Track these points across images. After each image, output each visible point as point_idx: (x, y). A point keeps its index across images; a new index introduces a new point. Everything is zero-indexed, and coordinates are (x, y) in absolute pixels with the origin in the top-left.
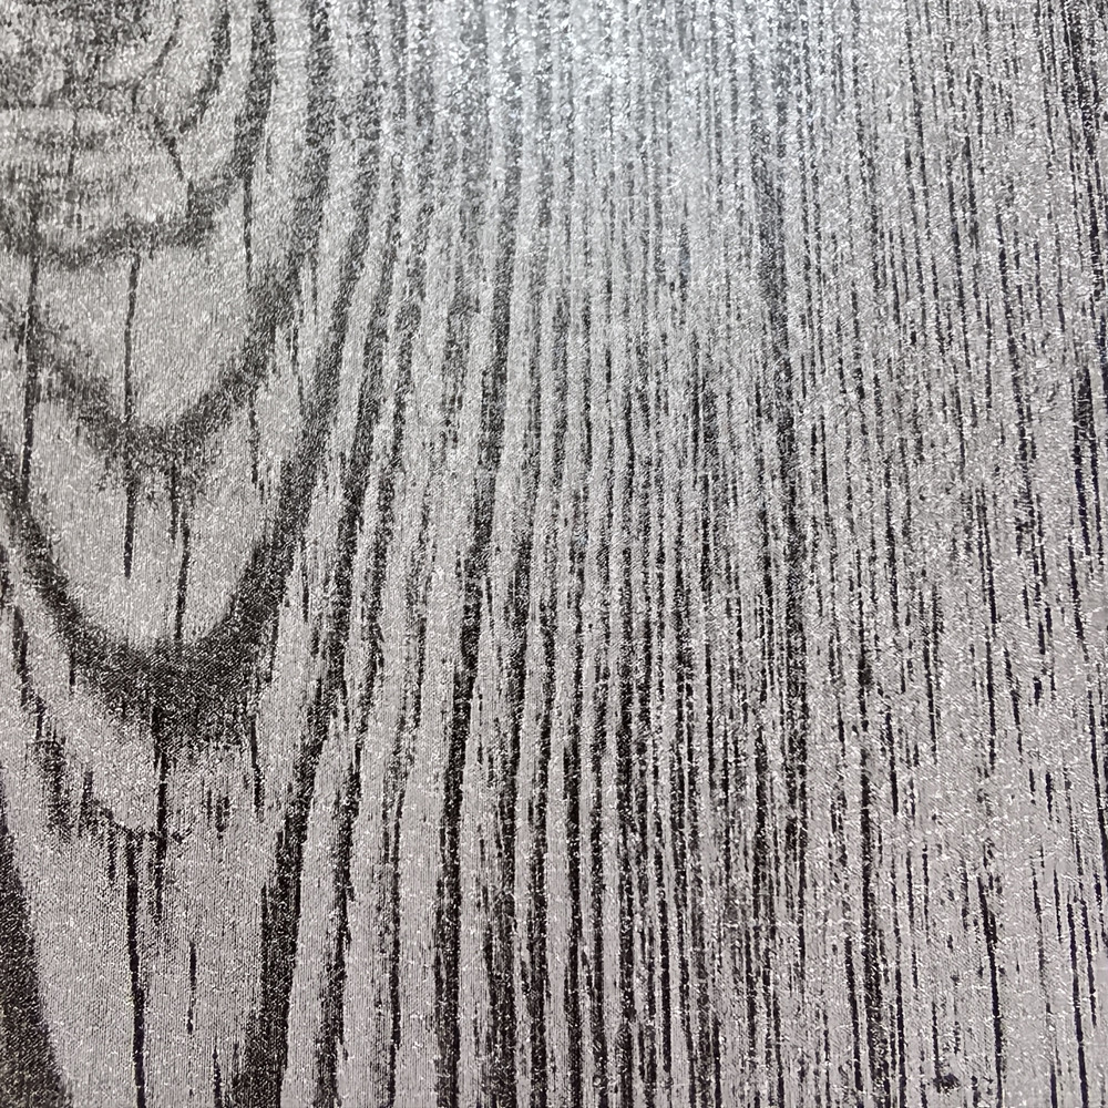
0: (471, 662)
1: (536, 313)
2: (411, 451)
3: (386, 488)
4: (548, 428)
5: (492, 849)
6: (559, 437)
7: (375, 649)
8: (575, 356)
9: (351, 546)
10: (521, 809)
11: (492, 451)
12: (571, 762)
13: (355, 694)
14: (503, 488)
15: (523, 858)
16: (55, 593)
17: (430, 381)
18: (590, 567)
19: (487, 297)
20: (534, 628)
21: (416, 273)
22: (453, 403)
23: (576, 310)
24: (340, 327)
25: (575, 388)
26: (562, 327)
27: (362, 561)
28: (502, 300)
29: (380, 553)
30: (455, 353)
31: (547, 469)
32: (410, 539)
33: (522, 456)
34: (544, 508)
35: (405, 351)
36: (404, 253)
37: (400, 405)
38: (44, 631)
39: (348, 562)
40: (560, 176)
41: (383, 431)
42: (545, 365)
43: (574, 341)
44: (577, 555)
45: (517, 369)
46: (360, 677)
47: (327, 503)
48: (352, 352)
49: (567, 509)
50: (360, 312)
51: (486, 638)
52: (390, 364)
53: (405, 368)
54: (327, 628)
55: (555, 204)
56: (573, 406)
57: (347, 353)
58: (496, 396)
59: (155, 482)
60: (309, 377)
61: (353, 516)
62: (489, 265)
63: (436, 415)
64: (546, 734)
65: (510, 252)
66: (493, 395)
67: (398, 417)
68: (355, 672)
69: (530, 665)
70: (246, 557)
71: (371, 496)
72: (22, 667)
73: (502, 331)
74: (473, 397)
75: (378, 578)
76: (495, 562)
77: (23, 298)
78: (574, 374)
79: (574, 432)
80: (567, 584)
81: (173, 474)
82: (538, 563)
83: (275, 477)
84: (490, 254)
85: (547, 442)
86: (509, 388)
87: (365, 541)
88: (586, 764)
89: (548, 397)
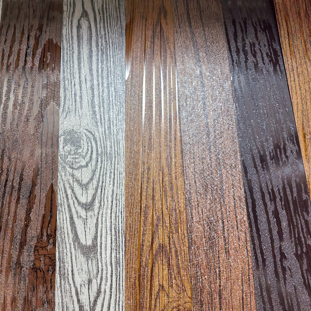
0: (112, 204)
1: (117, 173)
2: (107, 185)
3: (104, 189)
4: (119, 183)
5: (115, 220)
6: (120, 184)
7: (104, 203)
8: (121, 177)
9: (102, 194)
10: (117, 216)
11: (114, 185)
12: (121, 213)
13: (102, 207)
14: (115, 189)
15: (117, 220)
16: (76, 198)
17: (108, 179)
18: (123, 196)
19: (113, 172)
20: (118, 201)
21: (107, 169)
22: (110, 181)
23: (121, 172)
24: (100, 175)
25: (121, 180)
26: (120, 174)
27: (103, 195)
28: (114, 172)
29: (104, 195)
30: (110, 177)
31: (119, 187)
32: (107, 193)
33: (116, 186)
34: (118, 191)
35: (106, 177)
36: (105, 168)
37: (105, 181)
38: (76, 201)
39: (101, 195)
40: (119, 160)
41: (104, 184)
42: (118, 178)
43: (121, 175)
44: (121, 195)
45: (116, 178)
46: (103, 205)
47: (99, 190)
48: (101, 177)
49: (120, 190)
50: (102, 173)
51: (113, 202)
52: (104, 178)
53: (106, 178)
54: (100, 201)
55: (119, 163)
56: (121, 181)
57: (100, 177)
58: (114, 181)
59: (84, 189)
60: (97, 179)
61: (102, 191)
62: (113, 168)
63: (109, 182)
64: (119, 210)
65: (115, 167)
66: (114, 180)
67: (105, 182)
68: (102, 205)
69: (117, 204)
70: (93, 195)
71: (103, 190)
72: (74, 205)
73: (114, 174)
74: (112, 181)
75: (104, 197)
76: (114, 195)
77: (72, 173)
78: (121, 178)
79: (121, 183)
80: (121, 197)
81: (86, 188)
82: (118, 195)
83: (95, 188)
84: (113, 167)
85: (119, 185)
86: (115, 180)
87: (103, 193)
88: (123, 213)
89: (119, 180)
